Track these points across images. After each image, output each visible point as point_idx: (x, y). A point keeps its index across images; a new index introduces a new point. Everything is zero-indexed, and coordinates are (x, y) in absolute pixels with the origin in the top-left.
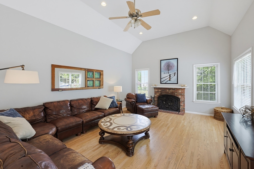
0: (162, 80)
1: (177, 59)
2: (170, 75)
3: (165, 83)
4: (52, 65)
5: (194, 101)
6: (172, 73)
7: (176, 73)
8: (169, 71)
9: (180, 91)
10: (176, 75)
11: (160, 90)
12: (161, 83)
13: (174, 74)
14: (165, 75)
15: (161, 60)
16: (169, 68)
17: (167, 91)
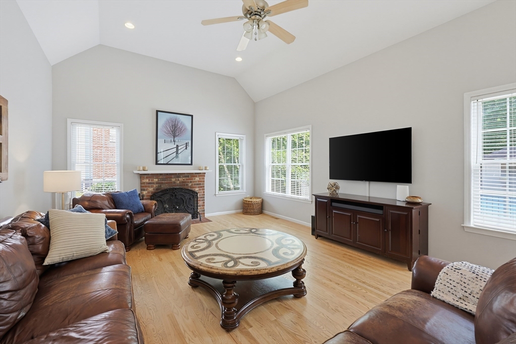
0: (160, 157)
1: (190, 117)
2: (177, 146)
3: (167, 164)
5: (216, 193)
6: (181, 141)
7: (190, 144)
8: (176, 139)
9: (197, 179)
10: (189, 148)
11: (156, 180)
12: (157, 164)
13: (185, 145)
14: (166, 147)
16: (175, 131)
17: (173, 180)
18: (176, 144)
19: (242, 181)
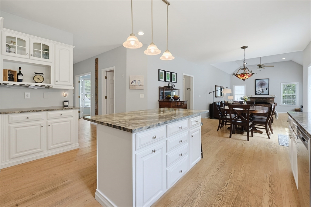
0: (257, 92)
1: (269, 79)
2: (263, 89)
3: (259, 95)
4: (215, 86)
5: (281, 105)
6: (264, 88)
7: (268, 88)
8: (262, 87)
9: (271, 99)
10: (268, 89)
11: (255, 99)
12: (256, 95)
14: (259, 89)
15: (256, 80)
16: (262, 84)
17: (261, 99)
18: (263, 88)
19: (297, 103)
